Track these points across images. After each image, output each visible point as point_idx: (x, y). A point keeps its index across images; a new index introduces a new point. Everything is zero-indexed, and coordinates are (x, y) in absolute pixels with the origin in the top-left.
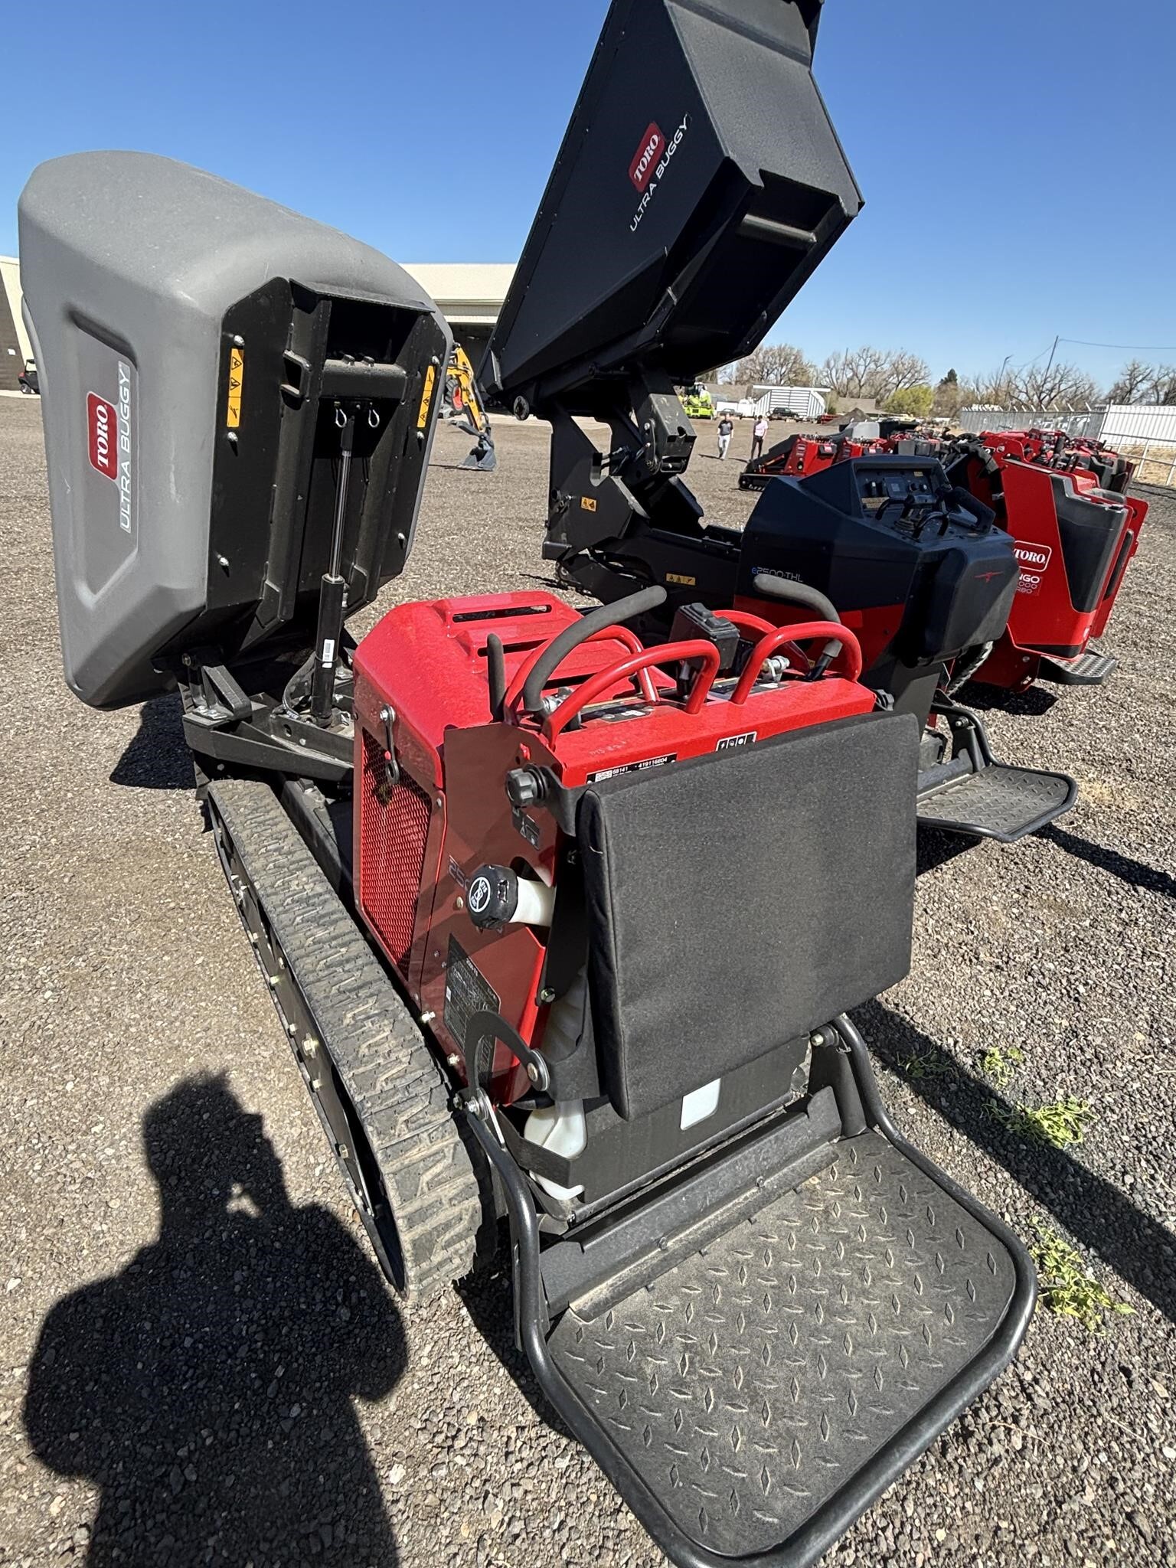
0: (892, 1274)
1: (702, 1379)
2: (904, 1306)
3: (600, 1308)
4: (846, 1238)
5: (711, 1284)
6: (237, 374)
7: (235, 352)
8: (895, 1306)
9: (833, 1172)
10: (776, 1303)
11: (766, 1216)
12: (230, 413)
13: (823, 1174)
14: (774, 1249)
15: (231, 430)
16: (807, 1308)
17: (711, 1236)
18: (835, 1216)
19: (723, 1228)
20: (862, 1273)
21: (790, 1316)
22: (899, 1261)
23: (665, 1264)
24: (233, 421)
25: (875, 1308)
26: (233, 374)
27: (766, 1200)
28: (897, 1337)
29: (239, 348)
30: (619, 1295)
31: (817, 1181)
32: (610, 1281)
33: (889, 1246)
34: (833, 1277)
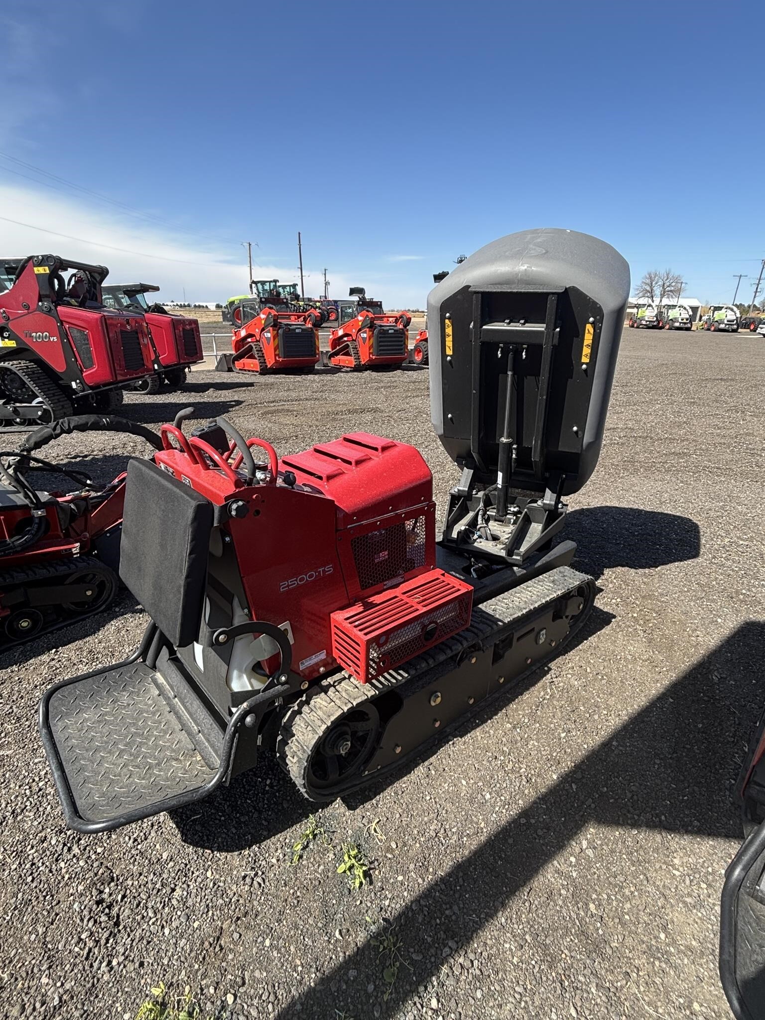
0: (131, 779)
1: (114, 708)
2: (113, 780)
3: (155, 681)
4: (159, 764)
5: (154, 714)
6: (449, 331)
7: (447, 321)
8: (115, 776)
9: (202, 767)
10: (135, 733)
11: (183, 736)
12: (447, 348)
13: (202, 762)
14: (163, 736)
15: (448, 355)
16: (129, 743)
17: (177, 714)
18: (174, 763)
19: (179, 718)
20: (138, 767)
21: (128, 736)
22: (136, 783)
23: (167, 699)
24: (449, 352)
25: (117, 768)
26: (447, 331)
27: (190, 734)
28: (99, 773)
29: (449, 318)
30: (158, 686)
31: (198, 759)
32: (165, 683)
33: (147, 782)
34: (139, 755)
